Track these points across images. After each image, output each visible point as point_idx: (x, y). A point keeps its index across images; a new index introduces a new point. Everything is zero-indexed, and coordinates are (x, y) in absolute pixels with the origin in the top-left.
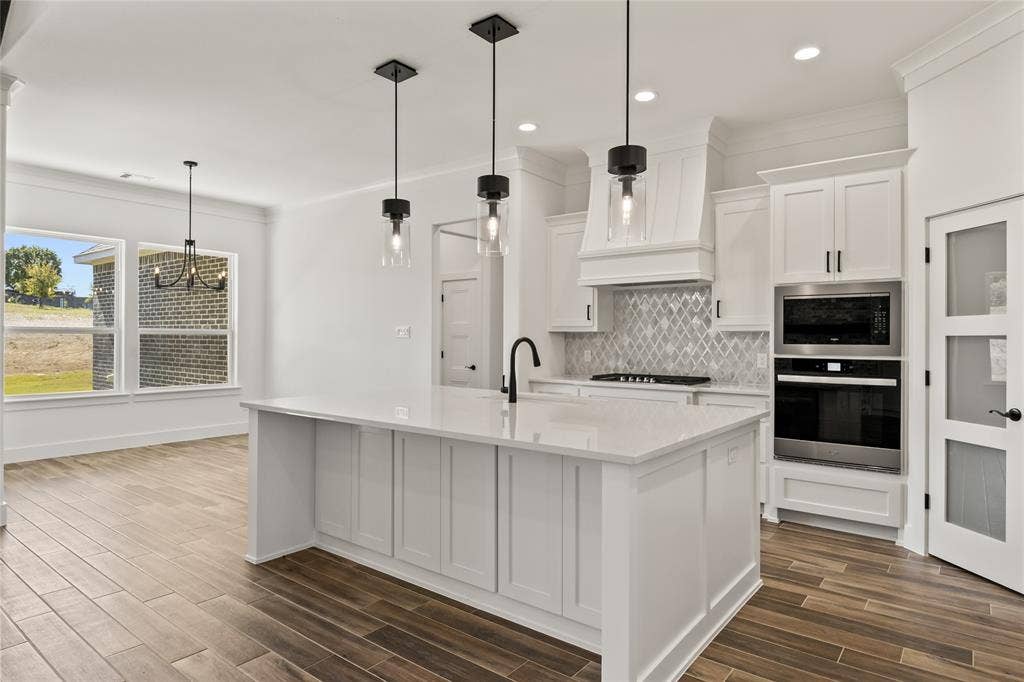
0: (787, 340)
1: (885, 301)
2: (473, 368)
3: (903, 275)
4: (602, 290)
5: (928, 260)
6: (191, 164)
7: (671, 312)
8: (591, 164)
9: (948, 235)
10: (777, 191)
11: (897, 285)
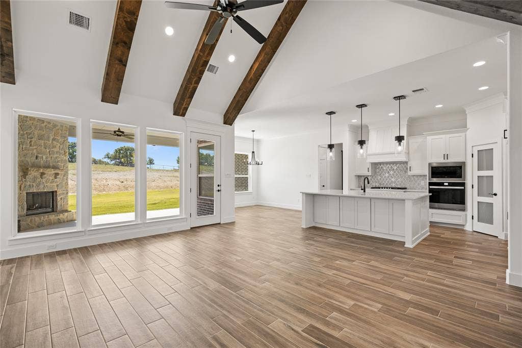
0: (432, 177)
1: (461, 167)
2: (324, 186)
3: (466, 160)
4: (372, 164)
5: (472, 157)
6: (253, 131)
7: (393, 169)
8: (369, 128)
9: (478, 151)
10: (429, 138)
11: (464, 163)
